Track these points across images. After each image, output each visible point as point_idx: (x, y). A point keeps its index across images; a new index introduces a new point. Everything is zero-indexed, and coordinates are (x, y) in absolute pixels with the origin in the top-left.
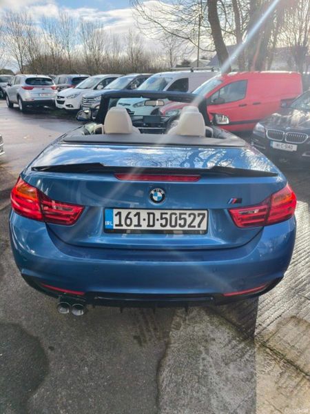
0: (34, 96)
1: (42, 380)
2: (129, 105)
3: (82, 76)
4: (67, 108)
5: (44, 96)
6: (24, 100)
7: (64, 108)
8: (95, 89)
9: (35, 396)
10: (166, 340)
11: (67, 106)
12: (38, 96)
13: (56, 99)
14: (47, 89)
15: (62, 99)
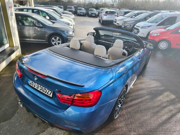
0: (107, 18)
1: (7, 120)
2: (139, 27)
3: (130, 11)
4: (117, 25)
5: (111, 18)
6: (103, 20)
7: (116, 25)
8: (132, 17)
9: (2, 124)
10: (45, 129)
11: (117, 24)
12: (108, 18)
13: (114, 20)
14: (113, 16)
15: (116, 21)
